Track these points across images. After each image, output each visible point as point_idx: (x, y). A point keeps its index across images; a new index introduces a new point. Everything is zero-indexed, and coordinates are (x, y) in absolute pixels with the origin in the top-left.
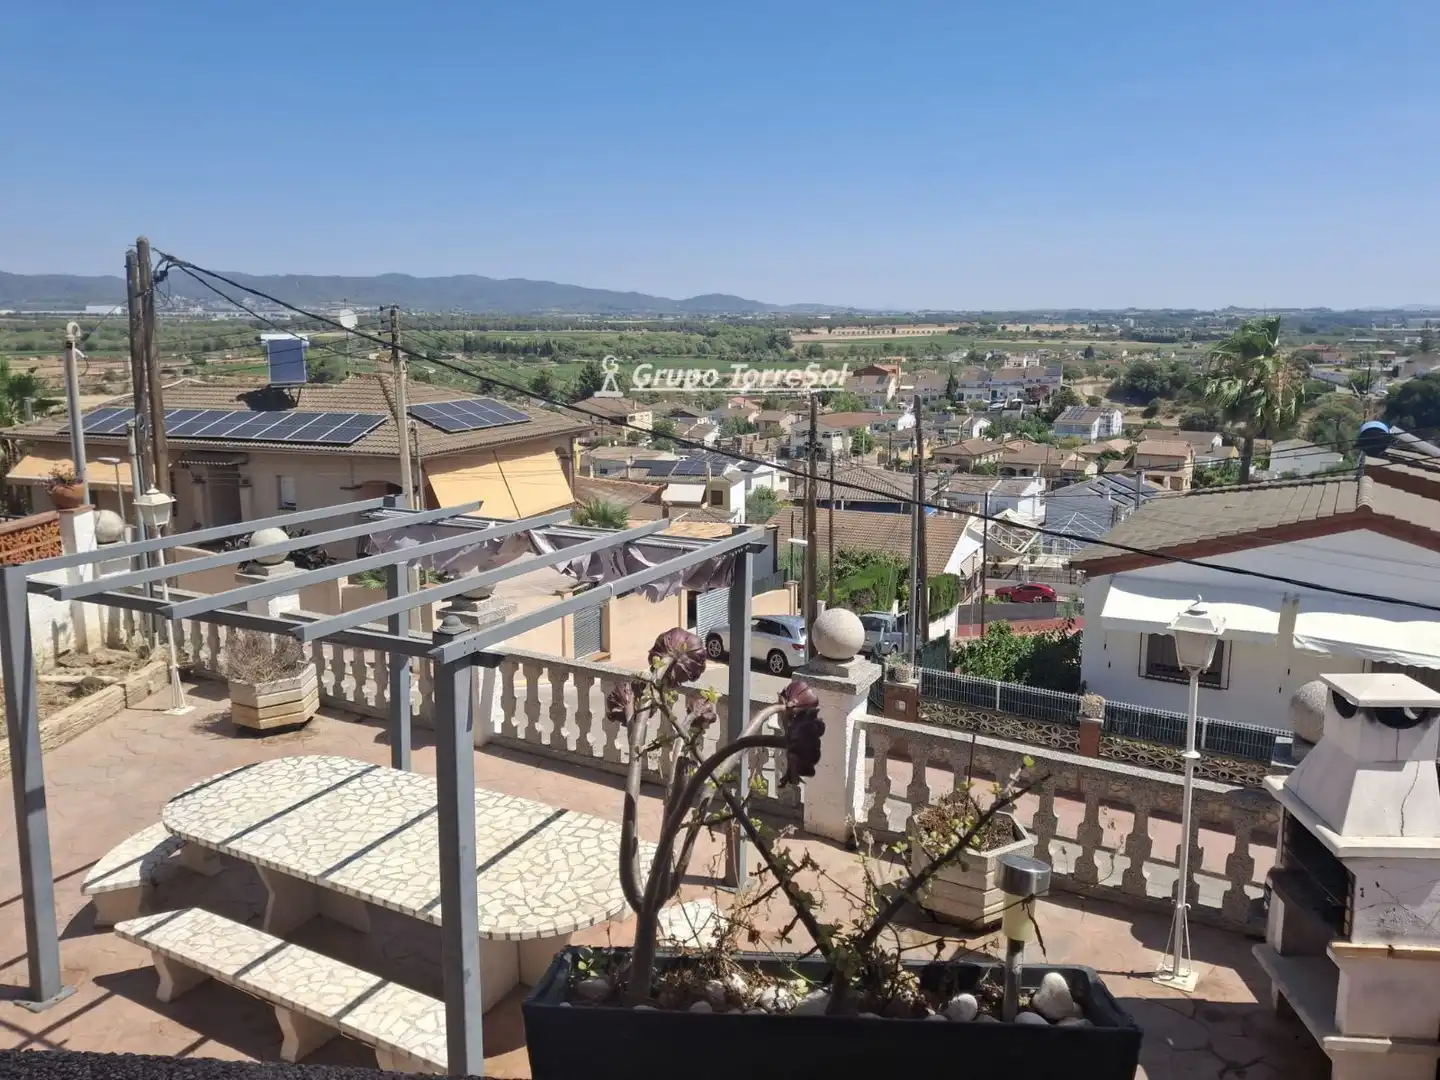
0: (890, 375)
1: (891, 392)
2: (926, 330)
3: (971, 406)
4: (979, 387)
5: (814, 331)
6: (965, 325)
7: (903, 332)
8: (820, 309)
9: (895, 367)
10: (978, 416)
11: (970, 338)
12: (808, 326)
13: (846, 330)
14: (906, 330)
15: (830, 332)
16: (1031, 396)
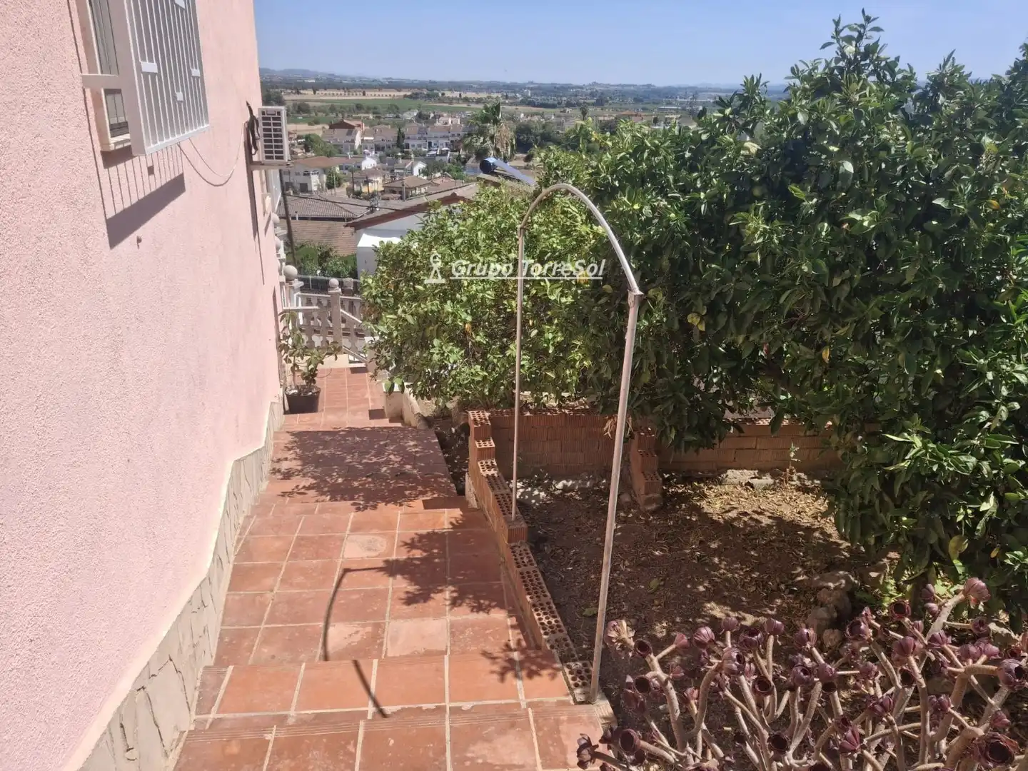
0: (356, 128)
1: (358, 142)
2: (388, 94)
3: (415, 153)
4: (420, 139)
5: (302, 92)
6: (416, 91)
7: (371, 95)
8: (306, 73)
9: (360, 123)
10: (417, 160)
11: (420, 101)
12: (298, 87)
13: (327, 92)
14: (373, 93)
15: (315, 93)
16: (454, 146)
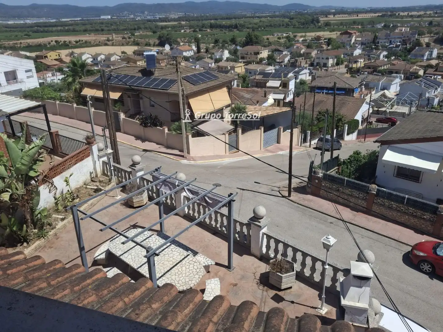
0: (353, 34)
1: (353, 41)
2: (369, 15)
3: (382, 46)
4: (385, 39)
5: (328, 16)
6: (384, 13)
7: (361, 16)
8: (331, 7)
9: (355, 31)
10: (383, 50)
11: (386, 18)
12: (326, 13)
13: (340, 16)
14: (362, 15)
15: (334, 16)
16: (404, 42)
